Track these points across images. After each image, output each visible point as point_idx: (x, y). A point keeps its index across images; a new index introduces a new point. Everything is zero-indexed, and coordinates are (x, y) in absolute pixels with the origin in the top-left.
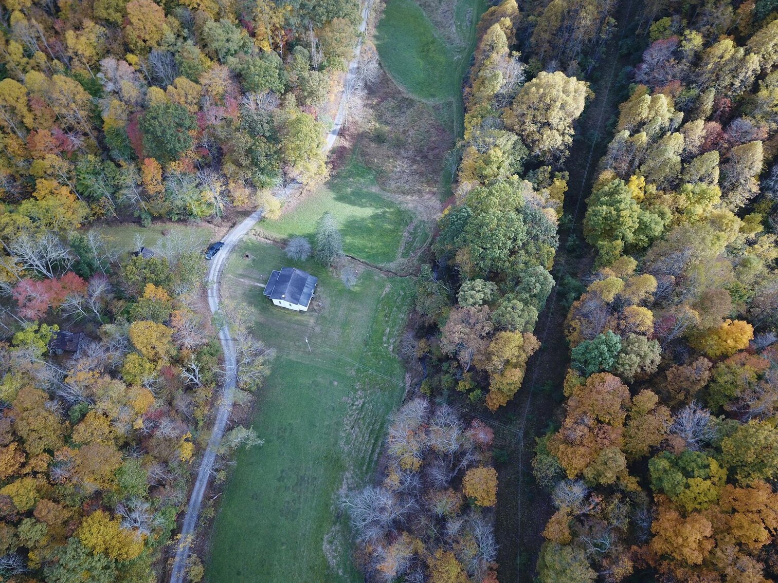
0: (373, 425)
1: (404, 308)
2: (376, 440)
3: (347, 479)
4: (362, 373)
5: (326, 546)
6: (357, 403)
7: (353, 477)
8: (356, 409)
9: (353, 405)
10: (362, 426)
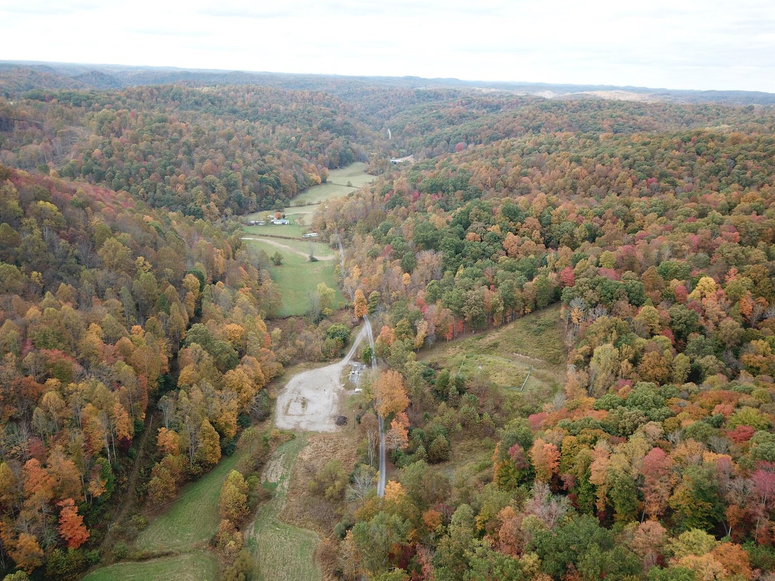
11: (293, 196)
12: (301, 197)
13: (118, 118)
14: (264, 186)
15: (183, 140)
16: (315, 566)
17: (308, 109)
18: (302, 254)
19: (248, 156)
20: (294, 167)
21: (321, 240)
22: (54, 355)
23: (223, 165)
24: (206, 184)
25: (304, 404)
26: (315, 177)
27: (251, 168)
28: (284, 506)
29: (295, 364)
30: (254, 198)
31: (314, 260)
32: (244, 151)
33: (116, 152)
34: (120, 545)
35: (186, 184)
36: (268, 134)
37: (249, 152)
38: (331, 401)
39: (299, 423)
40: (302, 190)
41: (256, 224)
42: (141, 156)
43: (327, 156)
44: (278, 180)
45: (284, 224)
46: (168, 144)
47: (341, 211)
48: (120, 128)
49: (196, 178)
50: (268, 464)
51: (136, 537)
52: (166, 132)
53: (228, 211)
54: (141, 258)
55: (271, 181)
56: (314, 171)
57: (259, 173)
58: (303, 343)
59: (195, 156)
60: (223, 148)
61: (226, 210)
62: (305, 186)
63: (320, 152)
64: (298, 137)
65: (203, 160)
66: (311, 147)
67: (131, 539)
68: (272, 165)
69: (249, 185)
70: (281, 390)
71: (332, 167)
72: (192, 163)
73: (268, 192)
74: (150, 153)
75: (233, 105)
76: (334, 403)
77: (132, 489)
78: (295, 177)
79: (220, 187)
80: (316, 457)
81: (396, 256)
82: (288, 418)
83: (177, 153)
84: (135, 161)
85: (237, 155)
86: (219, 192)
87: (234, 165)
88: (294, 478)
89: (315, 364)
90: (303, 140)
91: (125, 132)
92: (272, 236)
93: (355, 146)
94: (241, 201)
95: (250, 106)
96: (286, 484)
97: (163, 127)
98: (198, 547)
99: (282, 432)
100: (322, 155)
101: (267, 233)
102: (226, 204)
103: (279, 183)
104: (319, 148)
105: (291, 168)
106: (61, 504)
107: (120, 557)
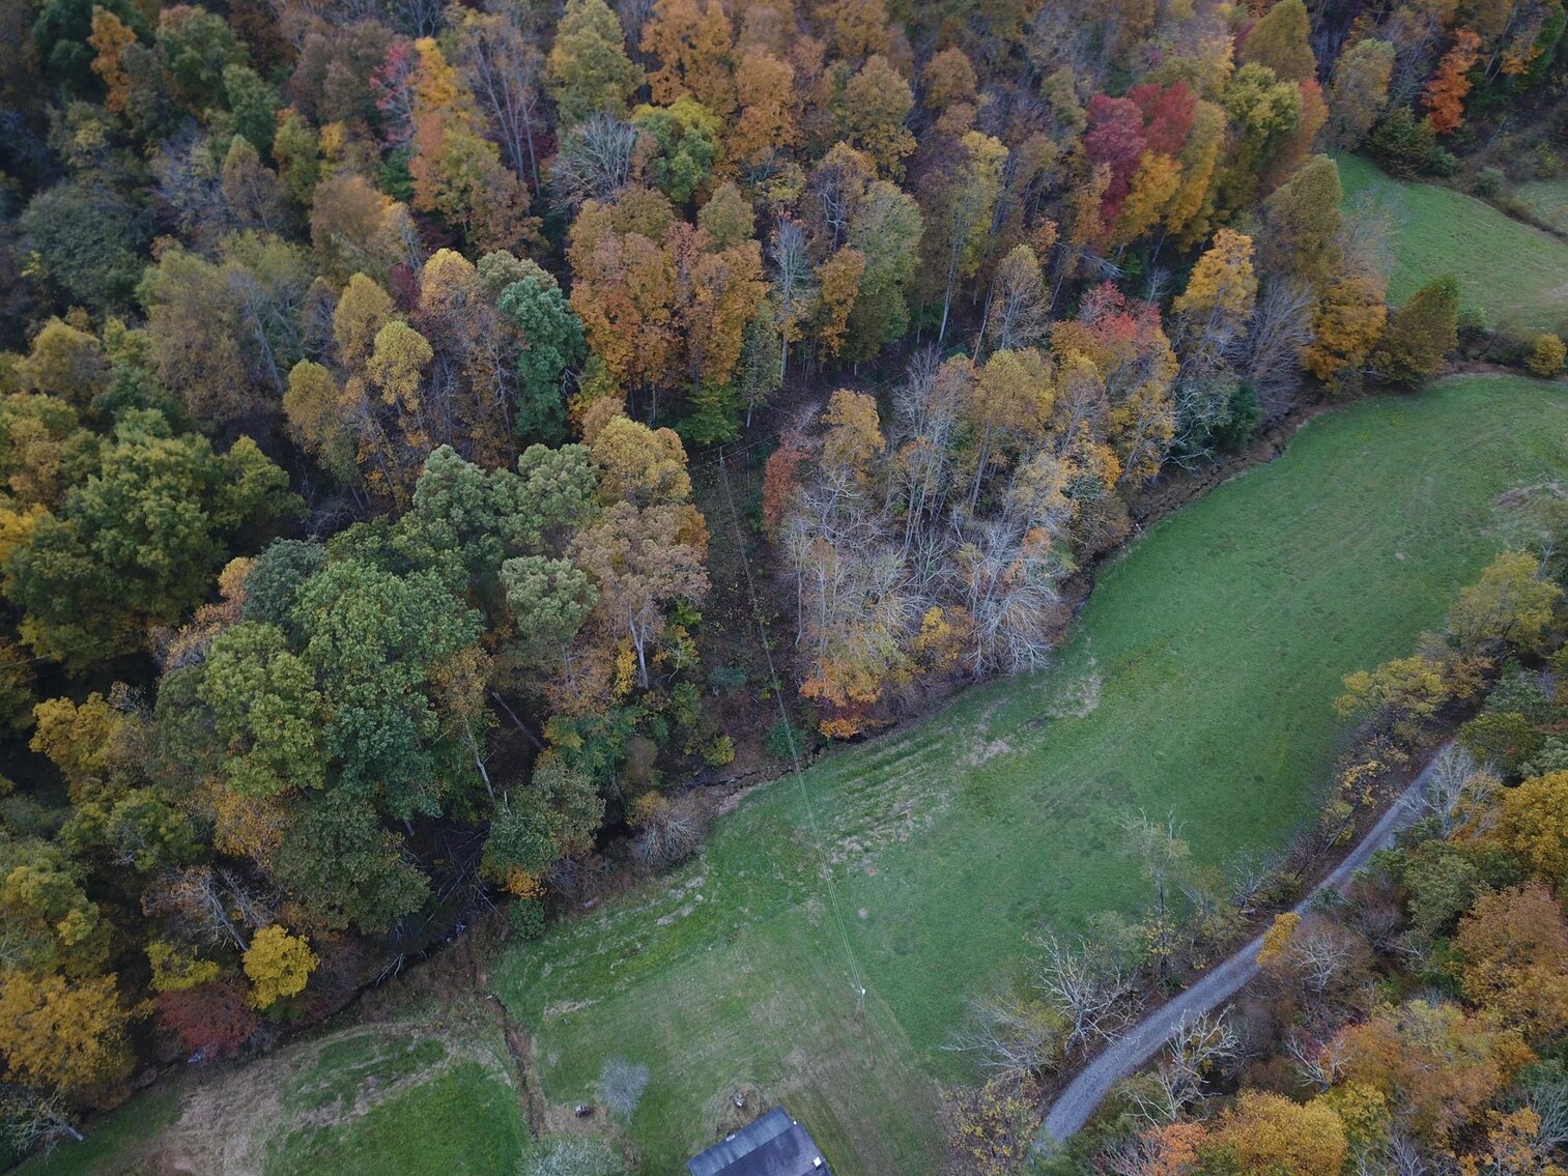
0: (862, 790)
1: (581, 933)
2: (878, 766)
3: (980, 756)
4: (796, 890)
5: (1091, 705)
6: (858, 847)
7: (969, 750)
8: (867, 837)
9: (867, 850)
10: (883, 805)
51: (1523, 181)
67: (1515, 179)
106: (1460, 33)
107: (1483, 191)
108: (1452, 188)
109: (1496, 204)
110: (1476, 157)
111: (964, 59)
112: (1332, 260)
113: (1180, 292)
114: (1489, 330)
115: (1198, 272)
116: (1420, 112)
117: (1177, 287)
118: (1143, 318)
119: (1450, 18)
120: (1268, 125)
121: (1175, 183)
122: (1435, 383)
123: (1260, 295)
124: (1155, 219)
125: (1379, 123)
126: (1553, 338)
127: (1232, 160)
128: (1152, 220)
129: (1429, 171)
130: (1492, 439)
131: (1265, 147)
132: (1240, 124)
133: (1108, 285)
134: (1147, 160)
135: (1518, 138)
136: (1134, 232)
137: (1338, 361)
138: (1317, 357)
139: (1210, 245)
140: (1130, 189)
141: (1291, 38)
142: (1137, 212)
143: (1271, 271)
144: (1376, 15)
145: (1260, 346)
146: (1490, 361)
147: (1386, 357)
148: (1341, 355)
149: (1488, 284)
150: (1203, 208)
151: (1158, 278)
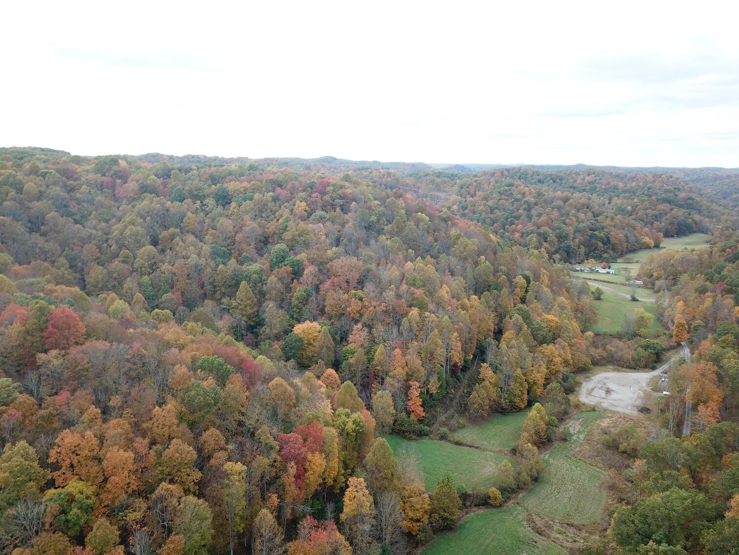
11: (622, 255)
12: (630, 256)
13: (474, 183)
14: (594, 241)
15: (525, 199)
16: (600, 491)
17: (648, 186)
18: (624, 295)
19: (582, 216)
20: (626, 229)
21: (645, 286)
22: (419, 292)
23: (558, 220)
24: (539, 234)
25: (608, 391)
26: (647, 240)
27: (581, 225)
28: (578, 449)
29: (603, 365)
30: (583, 249)
31: (634, 299)
32: (578, 211)
33: (469, 208)
34: (444, 429)
35: (523, 234)
36: (604, 205)
37: (583, 213)
38: (636, 396)
39: (601, 403)
40: (633, 251)
41: (582, 271)
42: (489, 210)
43: (663, 224)
44: (608, 238)
45: (608, 273)
46: (512, 203)
47: (672, 262)
48: (475, 192)
49: (532, 228)
50: (567, 421)
51: (455, 430)
52: (512, 194)
53: (557, 256)
54: (483, 257)
55: (600, 238)
56: (647, 235)
57: (590, 230)
58: (613, 350)
59: (534, 212)
60: (559, 208)
61: (554, 256)
62: (636, 247)
63: (657, 221)
64: (635, 207)
65: (539, 215)
66: (647, 215)
67: (452, 430)
68: (605, 224)
69: (579, 238)
70: (587, 379)
71: (668, 235)
72: (530, 218)
73: (596, 247)
74: (496, 208)
75: (573, 183)
76: (639, 397)
77: (456, 401)
78: (626, 237)
79: (552, 237)
80: (614, 427)
81: (729, 291)
82: (590, 397)
83: (518, 209)
84: (484, 213)
85: (571, 214)
86: (550, 241)
87: (567, 221)
88: (590, 433)
89: (624, 369)
90: (640, 209)
91: (479, 193)
92: (595, 280)
93: (697, 217)
94: (570, 251)
95: (589, 183)
96: (582, 437)
97: (510, 190)
98: (500, 451)
99: (584, 404)
100: (658, 223)
101: (591, 278)
102: (556, 252)
103: (609, 241)
104: (656, 217)
105: (623, 228)
106: (411, 383)
107: (443, 437)
108: (432, 439)
109: (450, 441)
110: (435, 425)
111: (218, 432)
112: (399, 479)
113: (341, 512)
114: (470, 492)
115: (346, 499)
116: (409, 413)
117: (339, 509)
118: (329, 529)
119: (405, 378)
120: (353, 431)
121: (324, 463)
122: (460, 522)
123: (376, 503)
124: (320, 481)
125: (395, 421)
126: (494, 489)
127: (345, 448)
128: (319, 482)
129: (421, 434)
130: (492, 540)
131: (356, 440)
132: (343, 433)
133: (308, 517)
134: (309, 456)
135: (446, 415)
136: (313, 489)
137: (418, 524)
138: (409, 525)
139: (347, 486)
140: (306, 470)
141: (351, 396)
142: (312, 480)
143: (376, 492)
144: (379, 382)
145: (384, 527)
146: (476, 505)
147: (437, 516)
148: (418, 521)
149: (461, 474)
150: (339, 471)
151: (330, 507)
